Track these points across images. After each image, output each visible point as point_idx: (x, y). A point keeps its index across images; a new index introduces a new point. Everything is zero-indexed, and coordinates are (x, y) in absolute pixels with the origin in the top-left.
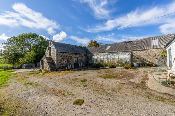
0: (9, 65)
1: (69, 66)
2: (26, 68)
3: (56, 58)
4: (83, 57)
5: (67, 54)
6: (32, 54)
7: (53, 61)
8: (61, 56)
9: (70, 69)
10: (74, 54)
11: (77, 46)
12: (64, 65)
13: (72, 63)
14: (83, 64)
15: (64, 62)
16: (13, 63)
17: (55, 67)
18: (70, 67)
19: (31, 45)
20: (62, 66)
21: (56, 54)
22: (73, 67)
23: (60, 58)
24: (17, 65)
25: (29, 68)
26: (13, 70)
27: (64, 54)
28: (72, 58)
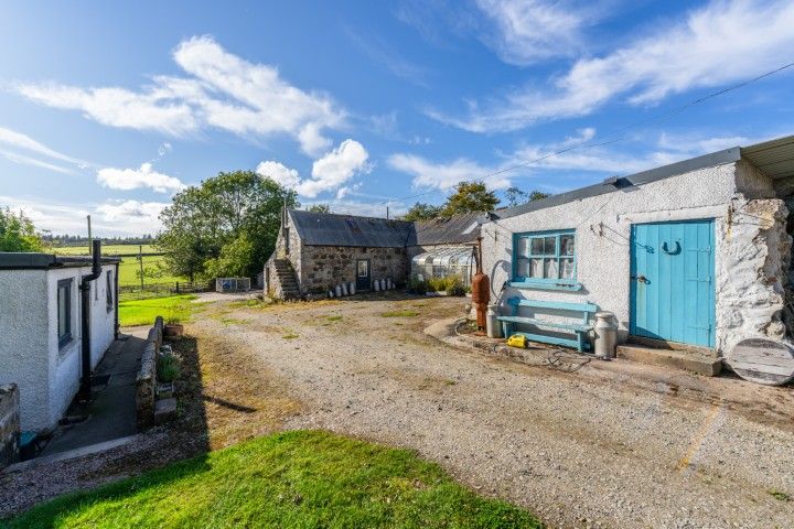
0: (183, 281)
1: (338, 288)
2: (227, 289)
3: (299, 261)
4: (389, 257)
5: (332, 251)
6: (242, 245)
7: (293, 270)
8: (315, 257)
9: (343, 297)
10: (357, 250)
11: (373, 219)
12: (325, 285)
13: (352, 277)
14: (389, 282)
15: (325, 274)
16: (189, 274)
17: (298, 289)
18: (342, 290)
19: (238, 215)
20: (317, 285)
21: (299, 251)
22: (353, 290)
23: (312, 263)
24: (200, 282)
25: (233, 291)
26: (194, 295)
27: (325, 251)
28: (348, 262)
